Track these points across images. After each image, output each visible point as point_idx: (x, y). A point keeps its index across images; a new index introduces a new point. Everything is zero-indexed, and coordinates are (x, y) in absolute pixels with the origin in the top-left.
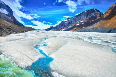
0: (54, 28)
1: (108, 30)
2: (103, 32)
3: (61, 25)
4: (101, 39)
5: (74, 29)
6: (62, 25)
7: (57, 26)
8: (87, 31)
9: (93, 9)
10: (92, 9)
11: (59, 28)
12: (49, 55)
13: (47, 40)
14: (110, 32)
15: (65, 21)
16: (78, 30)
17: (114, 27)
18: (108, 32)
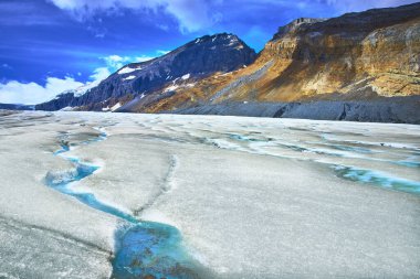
0: (77, 99)
1: (274, 108)
2: (260, 116)
3: (106, 88)
4: (270, 139)
5: (160, 104)
6: (112, 88)
7: (88, 93)
8: (207, 113)
9: (225, 35)
10: (219, 35)
11: (100, 99)
12: (136, 213)
13: (72, 148)
14: (279, 114)
15: (120, 72)
16: (174, 109)
17: (290, 100)
18: (275, 116)
